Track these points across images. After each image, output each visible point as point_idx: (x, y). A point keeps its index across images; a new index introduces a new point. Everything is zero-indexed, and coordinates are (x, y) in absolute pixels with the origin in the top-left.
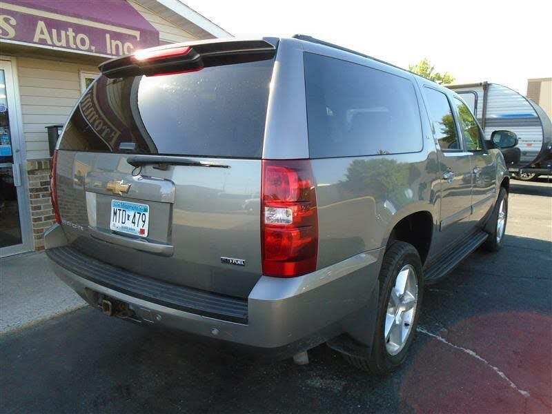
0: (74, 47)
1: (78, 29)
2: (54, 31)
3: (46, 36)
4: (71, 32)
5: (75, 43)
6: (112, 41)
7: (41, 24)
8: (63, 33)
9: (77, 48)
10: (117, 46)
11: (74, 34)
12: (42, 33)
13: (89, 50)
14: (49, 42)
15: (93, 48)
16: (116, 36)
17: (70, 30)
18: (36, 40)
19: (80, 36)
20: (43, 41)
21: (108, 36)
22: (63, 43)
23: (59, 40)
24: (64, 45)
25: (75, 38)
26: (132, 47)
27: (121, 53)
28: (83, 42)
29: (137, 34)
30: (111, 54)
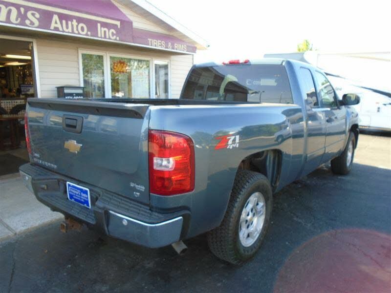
0: (77, 32)
1: (80, 20)
2: (64, 22)
3: (59, 25)
4: (75, 23)
5: (77, 30)
6: (102, 28)
7: (56, 17)
8: (70, 23)
9: (79, 34)
10: (105, 32)
11: (76, 24)
12: (56, 23)
13: (87, 35)
14: (61, 29)
15: (89, 33)
16: (104, 25)
17: (74, 21)
18: (52, 27)
19: (81, 25)
20: (56, 29)
21: (99, 25)
22: (70, 30)
23: (67, 28)
24: (70, 31)
25: (77, 26)
26: (115, 32)
27: (107, 37)
28: (82, 29)
29: (118, 23)
30: (101, 37)
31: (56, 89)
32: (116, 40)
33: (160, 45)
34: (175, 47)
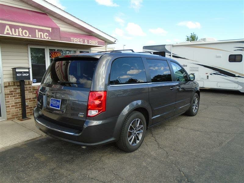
0: (22, 35)
1: (24, 28)
2: (13, 30)
3: (10, 31)
4: (20, 30)
5: (22, 34)
6: (39, 33)
7: (7, 27)
8: (17, 30)
9: (23, 36)
10: (41, 35)
11: (22, 30)
12: (8, 30)
14: (11, 34)
15: (30, 36)
16: (40, 30)
17: (20, 29)
18: (5, 33)
20: (8, 34)
21: (37, 31)
22: (17, 34)
23: (15, 33)
25: (22, 32)
26: (48, 35)
27: (43, 37)
28: (26, 33)
29: (50, 29)
30: (38, 38)
31: (12, 69)
32: (48, 39)
33: (79, 41)
34: (90, 42)
